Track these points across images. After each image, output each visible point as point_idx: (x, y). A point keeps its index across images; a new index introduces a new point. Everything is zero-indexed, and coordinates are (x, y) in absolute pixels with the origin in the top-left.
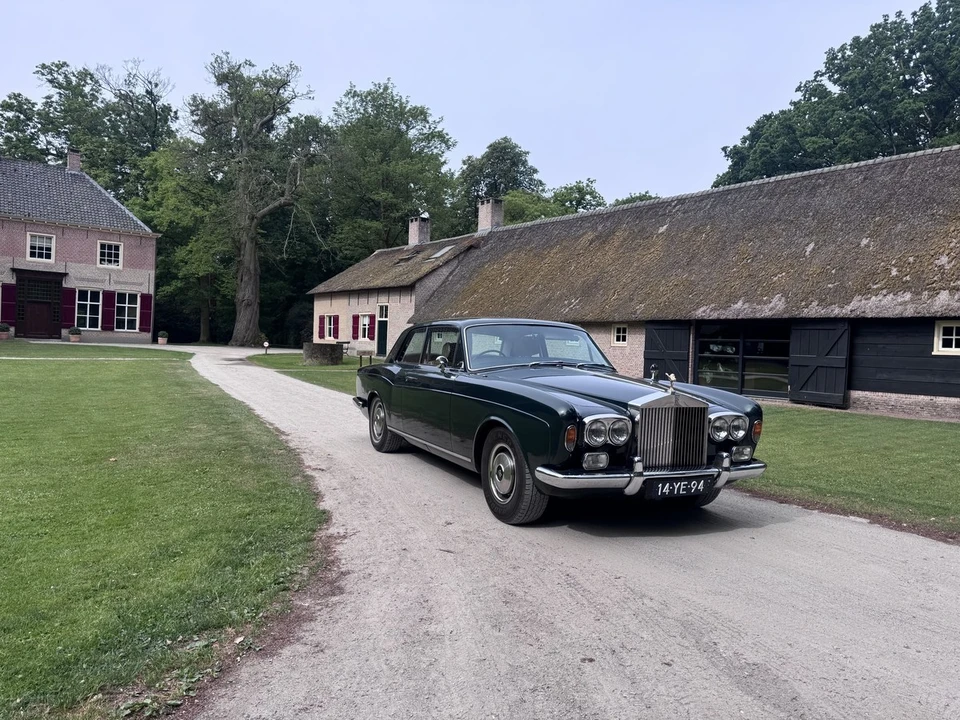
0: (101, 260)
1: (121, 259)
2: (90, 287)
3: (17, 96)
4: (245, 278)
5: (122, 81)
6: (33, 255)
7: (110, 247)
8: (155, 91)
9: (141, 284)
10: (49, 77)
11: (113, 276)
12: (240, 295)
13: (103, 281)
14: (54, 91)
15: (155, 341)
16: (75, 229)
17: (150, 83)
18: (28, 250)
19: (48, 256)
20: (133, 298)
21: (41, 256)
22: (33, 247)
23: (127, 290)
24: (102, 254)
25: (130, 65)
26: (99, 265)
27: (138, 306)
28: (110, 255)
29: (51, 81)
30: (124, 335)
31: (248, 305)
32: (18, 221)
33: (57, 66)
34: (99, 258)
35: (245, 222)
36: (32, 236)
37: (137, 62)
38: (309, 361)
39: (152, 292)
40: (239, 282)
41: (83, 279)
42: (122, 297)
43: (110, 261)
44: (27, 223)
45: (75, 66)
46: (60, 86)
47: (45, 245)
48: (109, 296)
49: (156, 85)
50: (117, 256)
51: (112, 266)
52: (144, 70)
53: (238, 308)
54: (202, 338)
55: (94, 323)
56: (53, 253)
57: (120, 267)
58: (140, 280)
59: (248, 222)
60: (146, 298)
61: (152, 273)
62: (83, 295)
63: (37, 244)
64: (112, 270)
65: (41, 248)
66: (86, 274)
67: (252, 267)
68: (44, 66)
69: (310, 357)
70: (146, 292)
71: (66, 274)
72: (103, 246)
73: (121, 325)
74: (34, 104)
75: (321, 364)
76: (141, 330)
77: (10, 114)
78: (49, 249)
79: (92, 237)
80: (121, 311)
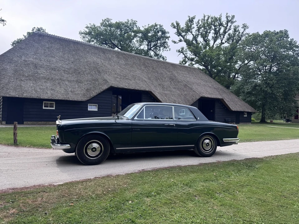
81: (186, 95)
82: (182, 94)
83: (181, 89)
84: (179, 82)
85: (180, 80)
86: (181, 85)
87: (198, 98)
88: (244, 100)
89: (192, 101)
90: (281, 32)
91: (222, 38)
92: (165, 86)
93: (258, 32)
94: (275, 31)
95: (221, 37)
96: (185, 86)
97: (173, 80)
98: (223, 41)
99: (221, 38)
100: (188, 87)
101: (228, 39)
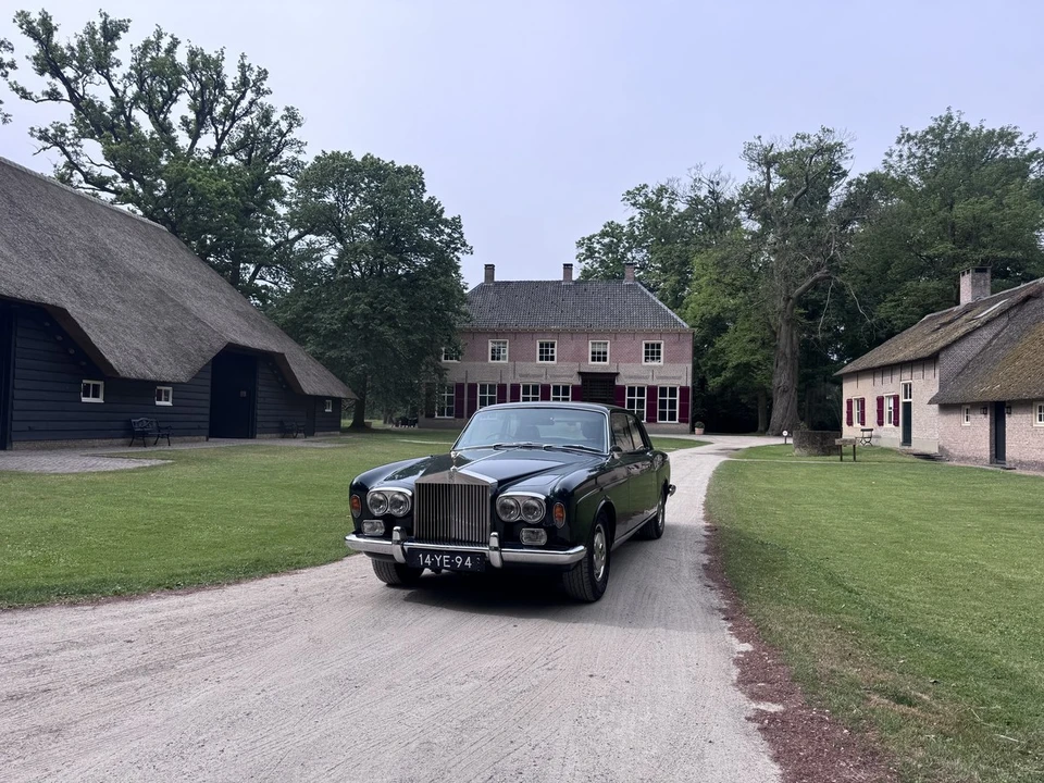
0: (646, 358)
1: (662, 356)
2: (637, 383)
3: (610, 224)
4: (781, 364)
5: (689, 188)
6: (593, 359)
7: (653, 346)
8: (718, 189)
9: (680, 378)
10: (633, 201)
11: (656, 373)
12: (776, 381)
13: (647, 378)
14: (636, 213)
15: (692, 431)
16: (624, 333)
17: (712, 182)
18: (590, 356)
19: (605, 359)
20: (673, 391)
21: (599, 360)
22: (593, 353)
23: (668, 384)
24: (647, 353)
25: (694, 171)
26: (644, 363)
27: (678, 398)
28: (653, 353)
29: (634, 205)
30: (665, 426)
31: (784, 391)
32: (583, 332)
33: (637, 189)
34: (644, 356)
35: (780, 305)
36: (593, 343)
37: (699, 167)
38: (797, 451)
39: (690, 385)
40: (774, 368)
41: (631, 377)
42: (663, 390)
43: (653, 359)
44: (589, 333)
45: (653, 186)
46: (643, 206)
47: (602, 350)
48: (652, 390)
49: (718, 184)
50: (659, 353)
51: (655, 363)
52: (706, 174)
53: (774, 396)
54: (759, 428)
55: (672, 417)
56: (608, 355)
57: (662, 363)
58: (679, 374)
59: (783, 304)
60: (684, 390)
61: (690, 366)
62: (632, 390)
63: (597, 350)
64: (655, 367)
65: (599, 353)
66: (635, 372)
67: (788, 351)
68: (629, 193)
69: (798, 446)
70: (684, 385)
71: (617, 374)
72: (647, 346)
73: (663, 417)
74: (622, 228)
75: (810, 455)
76: (680, 421)
77: (607, 240)
78: (605, 353)
79: (638, 338)
80: (663, 404)
81: (170, 330)
82: (156, 328)
83: (145, 305)
84: (130, 276)
85: (132, 271)
86: (140, 288)
87: (219, 346)
88: (318, 357)
89: (200, 359)
90: (407, 170)
91: (220, 132)
92: (84, 288)
93: (350, 154)
94: (392, 162)
95: (216, 128)
96: (161, 296)
97: (104, 263)
98: (225, 145)
99: (217, 133)
100: (172, 300)
101: (242, 145)
